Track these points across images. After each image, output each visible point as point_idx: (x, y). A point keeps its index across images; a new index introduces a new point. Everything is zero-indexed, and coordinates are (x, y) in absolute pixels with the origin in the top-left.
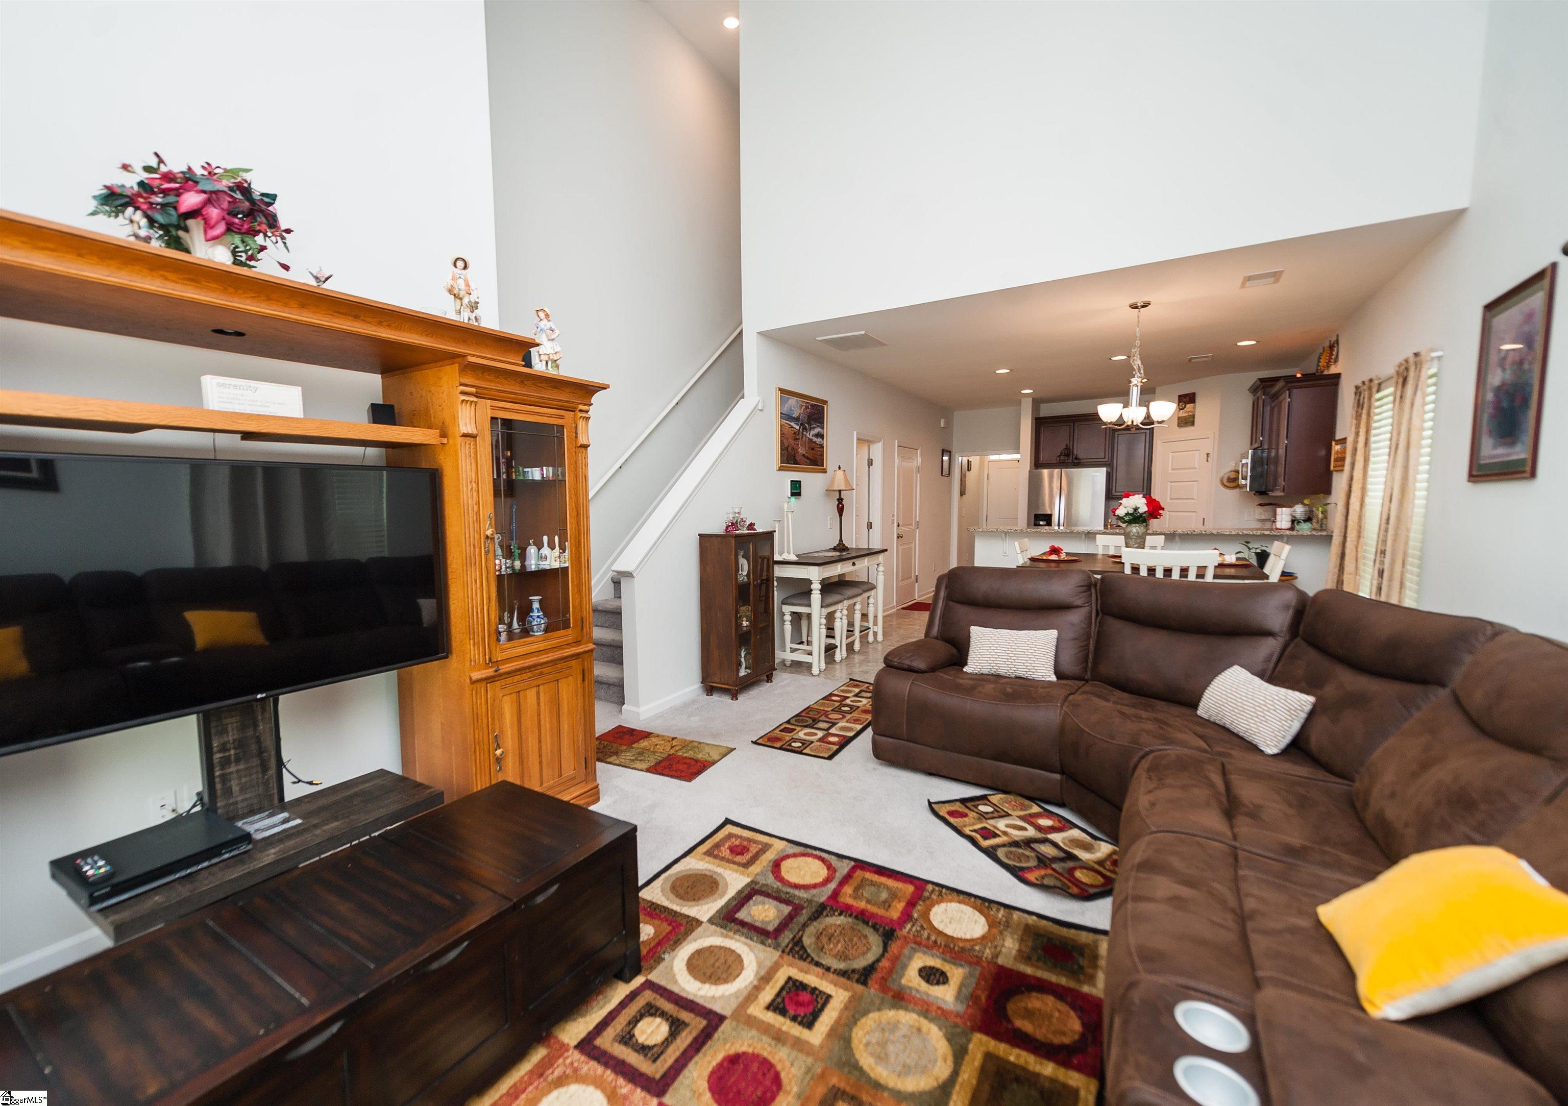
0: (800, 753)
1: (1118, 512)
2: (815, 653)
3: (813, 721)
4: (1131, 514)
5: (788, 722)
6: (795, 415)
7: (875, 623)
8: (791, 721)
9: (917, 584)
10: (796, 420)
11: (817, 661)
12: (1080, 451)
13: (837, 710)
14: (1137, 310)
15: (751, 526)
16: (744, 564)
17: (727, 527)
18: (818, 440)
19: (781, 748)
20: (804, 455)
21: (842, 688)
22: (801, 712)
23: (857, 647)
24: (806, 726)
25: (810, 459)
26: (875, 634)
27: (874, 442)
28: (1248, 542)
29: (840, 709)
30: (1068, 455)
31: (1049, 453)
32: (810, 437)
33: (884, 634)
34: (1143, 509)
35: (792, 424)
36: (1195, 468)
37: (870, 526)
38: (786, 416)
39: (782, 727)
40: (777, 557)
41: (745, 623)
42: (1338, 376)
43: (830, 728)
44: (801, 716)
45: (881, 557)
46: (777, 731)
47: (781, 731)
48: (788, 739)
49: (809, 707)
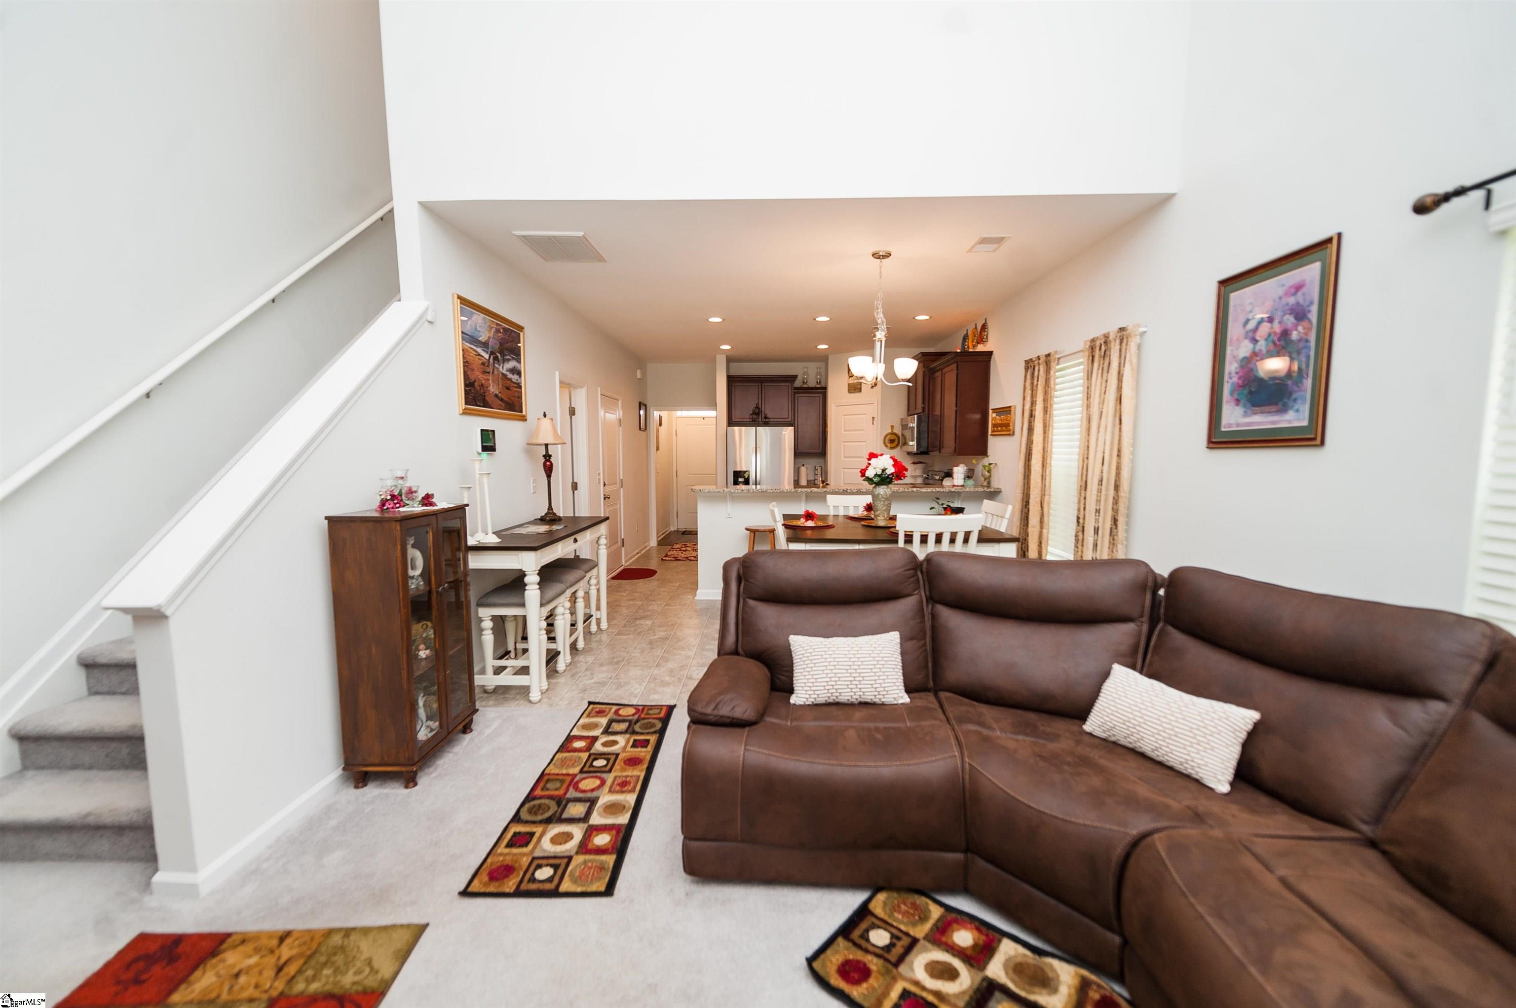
0: (555, 893)
1: (868, 474)
2: (534, 670)
3: (559, 803)
4: (879, 476)
5: (516, 818)
6: (483, 338)
7: (598, 608)
8: (524, 815)
9: (623, 549)
10: (485, 345)
11: (536, 680)
12: (769, 410)
13: (588, 770)
14: (879, 260)
15: (427, 500)
16: (416, 557)
17: (383, 503)
18: (514, 377)
19: (519, 893)
20: (496, 396)
21: (582, 721)
22: (533, 789)
23: (581, 644)
24: (549, 821)
25: (506, 402)
26: (598, 621)
27: (576, 387)
28: (938, 499)
29: (591, 765)
30: (758, 414)
31: (744, 411)
32: (504, 372)
33: (610, 618)
34: (891, 470)
35: (479, 350)
36: (863, 430)
37: (575, 486)
38: (469, 338)
39: (509, 835)
40: (471, 542)
41: (423, 654)
42: (990, 354)
43: (589, 813)
44: (534, 798)
45: (603, 528)
46: (501, 849)
47: (510, 845)
48: (525, 861)
49: (543, 774)
